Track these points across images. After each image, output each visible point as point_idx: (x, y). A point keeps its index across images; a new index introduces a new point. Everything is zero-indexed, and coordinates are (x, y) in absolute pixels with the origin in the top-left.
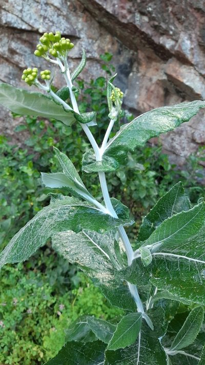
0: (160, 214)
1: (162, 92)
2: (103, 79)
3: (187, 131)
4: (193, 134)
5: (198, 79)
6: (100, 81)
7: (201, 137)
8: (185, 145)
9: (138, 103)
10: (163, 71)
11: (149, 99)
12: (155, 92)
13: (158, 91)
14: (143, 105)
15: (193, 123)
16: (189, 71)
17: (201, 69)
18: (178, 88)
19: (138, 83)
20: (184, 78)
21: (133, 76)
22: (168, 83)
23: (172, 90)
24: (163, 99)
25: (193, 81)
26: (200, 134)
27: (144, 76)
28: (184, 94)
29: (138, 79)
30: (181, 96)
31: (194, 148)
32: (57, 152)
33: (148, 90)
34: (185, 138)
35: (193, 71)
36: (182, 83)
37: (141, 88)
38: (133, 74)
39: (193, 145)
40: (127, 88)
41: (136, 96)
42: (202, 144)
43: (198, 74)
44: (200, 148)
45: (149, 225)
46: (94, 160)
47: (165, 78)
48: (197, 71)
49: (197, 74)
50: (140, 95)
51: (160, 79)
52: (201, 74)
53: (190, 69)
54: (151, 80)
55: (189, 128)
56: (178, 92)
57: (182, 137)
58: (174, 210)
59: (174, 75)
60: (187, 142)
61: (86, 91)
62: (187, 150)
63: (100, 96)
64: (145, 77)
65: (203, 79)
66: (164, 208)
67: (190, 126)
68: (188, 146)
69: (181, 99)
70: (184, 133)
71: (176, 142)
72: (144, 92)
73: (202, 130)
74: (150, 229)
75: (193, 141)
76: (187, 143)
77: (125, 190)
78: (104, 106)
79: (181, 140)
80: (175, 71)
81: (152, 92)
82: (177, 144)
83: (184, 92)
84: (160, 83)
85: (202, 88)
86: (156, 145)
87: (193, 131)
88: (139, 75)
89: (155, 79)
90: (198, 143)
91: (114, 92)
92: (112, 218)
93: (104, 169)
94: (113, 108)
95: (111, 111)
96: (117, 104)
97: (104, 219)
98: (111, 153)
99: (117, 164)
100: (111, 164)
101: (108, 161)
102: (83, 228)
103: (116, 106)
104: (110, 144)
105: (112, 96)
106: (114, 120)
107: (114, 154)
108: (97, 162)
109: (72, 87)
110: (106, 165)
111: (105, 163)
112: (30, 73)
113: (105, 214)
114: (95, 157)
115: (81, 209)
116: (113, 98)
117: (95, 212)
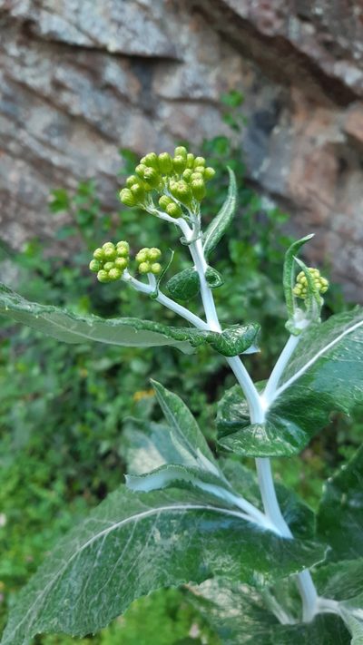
1: (333, 164)
9: (287, 185)
10: (338, 126)
11: (308, 176)
12: (321, 165)
13: (327, 163)
14: (297, 188)
19: (288, 146)
21: (279, 134)
22: (347, 150)
27: (300, 133)
29: (289, 139)
32: (159, 390)
33: (307, 159)
37: (294, 156)
38: (281, 130)
40: (268, 155)
41: (284, 172)
45: (337, 498)
46: (245, 418)
47: (340, 138)
50: (292, 169)
54: (313, 141)
64: (303, 137)
71: (357, 260)
72: (299, 164)
74: (337, 508)
81: (315, 164)
82: (358, 263)
84: (333, 148)
88: (291, 131)
89: (322, 140)
91: (304, 279)
92: (279, 538)
93: (273, 450)
94: (298, 309)
95: (292, 316)
96: (311, 304)
97: (261, 546)
98: (290, 411)
99: (302, 438)
100: (288, 437)
101: (280, 426)
102: (214, 573)
103: (308, 310)
104: (285, 386)
105: (300, 286)
106: (300, 337)
107: (296, 413)
108: (254, 425)
109: (205, 271)
110: (275, 437)
111: (273, 432)
112: (112, 259)
113: (263, 531)
114: (248, 412)
115: (208, 518)
116: (302, 293)
117: (241, 524)
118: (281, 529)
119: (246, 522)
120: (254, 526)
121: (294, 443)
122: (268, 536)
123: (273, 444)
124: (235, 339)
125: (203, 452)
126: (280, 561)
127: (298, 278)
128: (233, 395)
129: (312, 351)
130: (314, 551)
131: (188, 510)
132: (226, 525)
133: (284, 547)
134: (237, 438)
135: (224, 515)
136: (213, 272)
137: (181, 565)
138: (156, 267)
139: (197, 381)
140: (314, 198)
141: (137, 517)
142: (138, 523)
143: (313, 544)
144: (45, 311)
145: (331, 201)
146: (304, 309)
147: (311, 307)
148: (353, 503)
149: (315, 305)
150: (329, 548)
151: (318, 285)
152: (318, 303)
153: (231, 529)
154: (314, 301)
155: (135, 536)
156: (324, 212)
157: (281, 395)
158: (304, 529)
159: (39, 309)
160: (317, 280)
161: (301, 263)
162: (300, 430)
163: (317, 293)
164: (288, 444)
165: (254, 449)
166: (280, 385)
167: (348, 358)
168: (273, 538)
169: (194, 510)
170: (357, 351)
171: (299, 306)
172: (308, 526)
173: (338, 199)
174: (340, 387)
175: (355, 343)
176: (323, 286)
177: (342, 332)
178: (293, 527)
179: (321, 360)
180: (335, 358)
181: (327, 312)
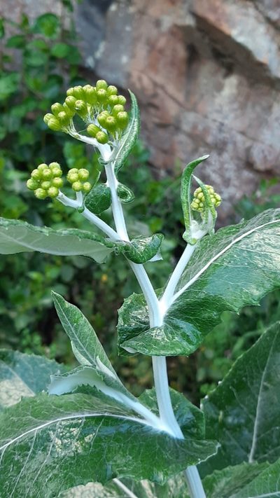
0: (237, 391)
1: (182, 53)
2: (52, 19)
3: (235, 143)
4: (248, 150)
5: (262, 29)
6: (47, 23)
7: (265, 157)
8: (231, 174)
9: (129, 76)
10: (186, 6)
11: (153, 66)
12: (168, 53)
13: (174, 50)
14: (140, 79)
15: (250, 126)
16: (244, 11)
17: (270, 8)
18: (219, 47)
19: (128, 29)
20: (233, 26)
21: (116, 13)
22: (198, 35)
23: (204, 50)
24: (184, 68)
25: (251, 33)
26: (263, 151)
27: (142, 12)
28: (229, 60)
29: (129, 19)
30: (223, 65)
31: (250, 181)
32: (60, 302)
33: (151, 46)
34: (232, 159)
35: (252, 11)
36: (229, 38)
37: (136, 40)
38: (118, 7)
39: (247, 174)
40: (104, 38)
41: (125, 59)
42: (269, 173)
43: (263, 20)
44: (263, 182)
46: (144, 323)
47: (190, 21)
48: (260, 12)
49: (261, 17)
50: (133, 56)
51: (180, 22)
52: (269, 20)
53: (246, 7)
54: (158, 23)
55: (239, 138)
56: (218, 56)
57: (226, 156)
58: (265, 381)
59: (211, 18)
60: (235, 168)
61: (10, 41)
62: (235, 186)
63: (46, 57)
64: (145, 18)
65: (272, 31)
66: (246, 377)
67: (243, 133)
68: (238, 177)
69: (223, 71)
70: (230, 147)
71: (212, 168)
72: (142, 51)
73: (268, 142)
74: (216, 426)
75: (249, 165)
76: (235, 171)
77: (104, 278)
78: (53, 81)
79: (222, 164)
80: (214, 10)
81: (161, 52)
82: (214, 171)
83: (230, 56)
84: (179, 32)
85: (270, 51)
86: (169, 172)
87: (248, 144)
88: (132, 10)
89: (167, 22)
90: (258, 172)
91: (201, 195)
92: (173, 439)
93: (172, 349)
94: (194, 221)
95: (189, 227)
96: (207, 217)
97: (158, 446)
98: (186, 313)
99: (197, 337)
100: (185, 337)
101: (177, 328)
102: (117, 473)
103: (204, 222)
104: (181, 291)
105: (197, 201)
106: (196, 246)
107: (192, 315)
108: (153, 329)
109: (116, 187)
110: (173, 338)
111: (172, 333)
112: (49, 178)
113: (159, 433)
114: (147, 317)
115: (106, 424)
116: (199, 207)
117: (137, 428)
118: (175, 432)
119: (143, 426)
120: (150, 429)
121: (190, 342)
122: (163, 437)
123: (172, 344)
124: (143, 248)
125: (102, 360)
126: (177, 458)
127: (195, 194)
128: (131, 302)
129: (204, 259)
130: (206, 447)
131: (86, 418)
132: (123, 429)
133: (178, 446)
134: (140, 340)
135: (121, 420)
136: (123, 188)
137: (86, 467)
138: (87, 185)
139: (33, 319)
140: (160, 92)
141: (36, 430)
142: (38, 435)
143: (204, 442)
144: (12, 224)
145: (181, 97)
146: (200, 220)
147: (207, 220)
148: (230, 420)
149: (210, 218)
150: (219, 445)
151: (213, 200)
152: (214, 216)
153: (129, 432)
154: (210, 214)
155: (36, 447)
156: (172, 109)
157: (178, 299)
158: (195, 431)
159: (7, 222)
160: (212, 196)
161: (198, 181)
162: (196, 330)
163: (213, 207)
164: (185, 343)
165: (155, 349)
166: (177, 291)
167: (237, 264)
168: (167, 439)
169: (93, 418)
170: (244, 258)
171: (195, 218)
172: (198, 428)
173: (188, 94)
174: (231, 289)
175: (242, 251)
176: (217, 201)
177: (231, 242)
178: (184, 429)
179: (214, 266)
180: (225, 264)
181: (220, 223)
